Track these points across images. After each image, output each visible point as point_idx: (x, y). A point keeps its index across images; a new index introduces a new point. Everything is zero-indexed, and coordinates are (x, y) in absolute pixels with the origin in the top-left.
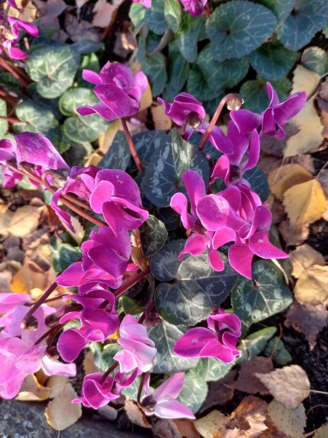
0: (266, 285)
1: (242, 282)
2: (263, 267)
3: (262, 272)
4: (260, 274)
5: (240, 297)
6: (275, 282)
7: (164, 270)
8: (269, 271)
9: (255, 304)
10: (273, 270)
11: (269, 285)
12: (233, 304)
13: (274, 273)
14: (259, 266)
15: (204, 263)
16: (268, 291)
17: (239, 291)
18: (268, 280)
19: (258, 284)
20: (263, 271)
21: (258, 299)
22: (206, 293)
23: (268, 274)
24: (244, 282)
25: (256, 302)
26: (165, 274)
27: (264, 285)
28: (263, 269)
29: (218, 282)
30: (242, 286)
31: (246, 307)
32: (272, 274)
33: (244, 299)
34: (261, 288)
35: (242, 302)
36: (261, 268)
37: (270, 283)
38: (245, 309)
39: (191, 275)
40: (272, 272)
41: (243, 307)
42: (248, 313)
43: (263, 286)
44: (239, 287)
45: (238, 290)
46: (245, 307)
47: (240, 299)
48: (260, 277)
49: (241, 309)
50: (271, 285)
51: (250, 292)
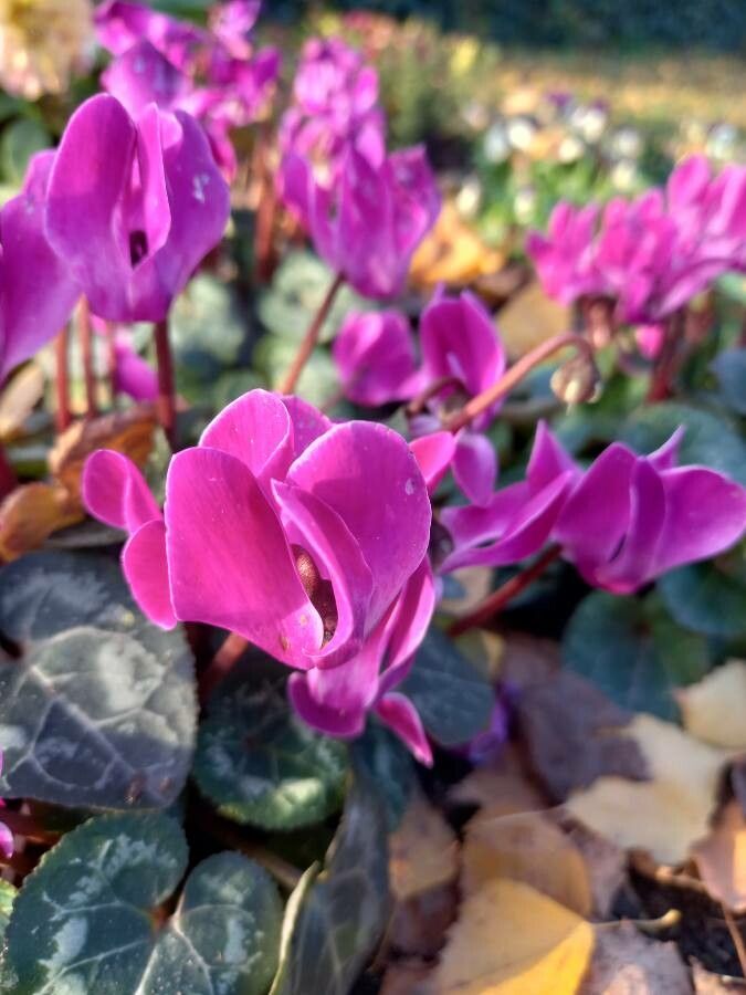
0: (193, 951)
1: (147, 843)
2: (247, 891)
3: (224, 902)
4: (216, 900)
5: (90, 873)
6: (225, 976)
7: (30, 600)
8: (245, 925)
9: (101, 957)
10: (259, 934)
11: (200, 959)
12: (47, 862)
13: (251, 949)
14: (238, 877)
15: (129, 679)
16: (178, 973)
17: (110, 853)
18: (212, 946)
19: (176, 922)
20: (233, 902)
21: (126, 957)
22: (33, 745)
23: (232, 926)
24: (153, 847)
25: (110, 960)
26: (20, 610)
27: (188, 941)
28: (239, 898)
29: (94, 761)
30: (135, 854)
31: (67, 927)
32: (244, 946)
33: (94, 899)
34: (170, 940)
35: (77, 897)
36: (238, 888)
37: (208, 960)
38: (58, 926)
39: (65, 678)
40: (251, 936)
41: (60, 912)
42: (49, 951)
43: (182, 942)
44: (123, 839)
45: (108, 844)
46: (66, 919)
47: (84, 881)
48: (206, 907)
49: (51, 911)
50: (207, 968)
51: (132, 908)
